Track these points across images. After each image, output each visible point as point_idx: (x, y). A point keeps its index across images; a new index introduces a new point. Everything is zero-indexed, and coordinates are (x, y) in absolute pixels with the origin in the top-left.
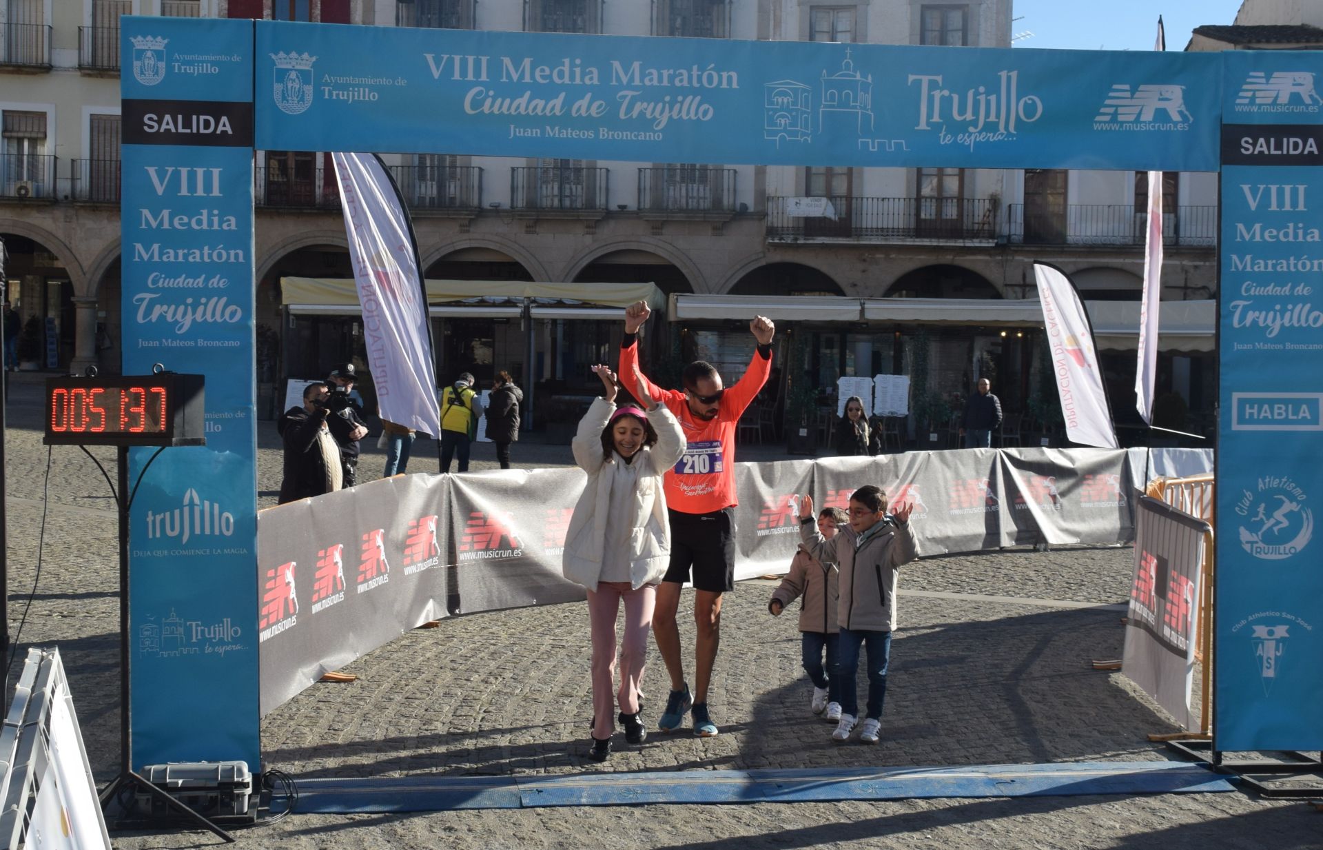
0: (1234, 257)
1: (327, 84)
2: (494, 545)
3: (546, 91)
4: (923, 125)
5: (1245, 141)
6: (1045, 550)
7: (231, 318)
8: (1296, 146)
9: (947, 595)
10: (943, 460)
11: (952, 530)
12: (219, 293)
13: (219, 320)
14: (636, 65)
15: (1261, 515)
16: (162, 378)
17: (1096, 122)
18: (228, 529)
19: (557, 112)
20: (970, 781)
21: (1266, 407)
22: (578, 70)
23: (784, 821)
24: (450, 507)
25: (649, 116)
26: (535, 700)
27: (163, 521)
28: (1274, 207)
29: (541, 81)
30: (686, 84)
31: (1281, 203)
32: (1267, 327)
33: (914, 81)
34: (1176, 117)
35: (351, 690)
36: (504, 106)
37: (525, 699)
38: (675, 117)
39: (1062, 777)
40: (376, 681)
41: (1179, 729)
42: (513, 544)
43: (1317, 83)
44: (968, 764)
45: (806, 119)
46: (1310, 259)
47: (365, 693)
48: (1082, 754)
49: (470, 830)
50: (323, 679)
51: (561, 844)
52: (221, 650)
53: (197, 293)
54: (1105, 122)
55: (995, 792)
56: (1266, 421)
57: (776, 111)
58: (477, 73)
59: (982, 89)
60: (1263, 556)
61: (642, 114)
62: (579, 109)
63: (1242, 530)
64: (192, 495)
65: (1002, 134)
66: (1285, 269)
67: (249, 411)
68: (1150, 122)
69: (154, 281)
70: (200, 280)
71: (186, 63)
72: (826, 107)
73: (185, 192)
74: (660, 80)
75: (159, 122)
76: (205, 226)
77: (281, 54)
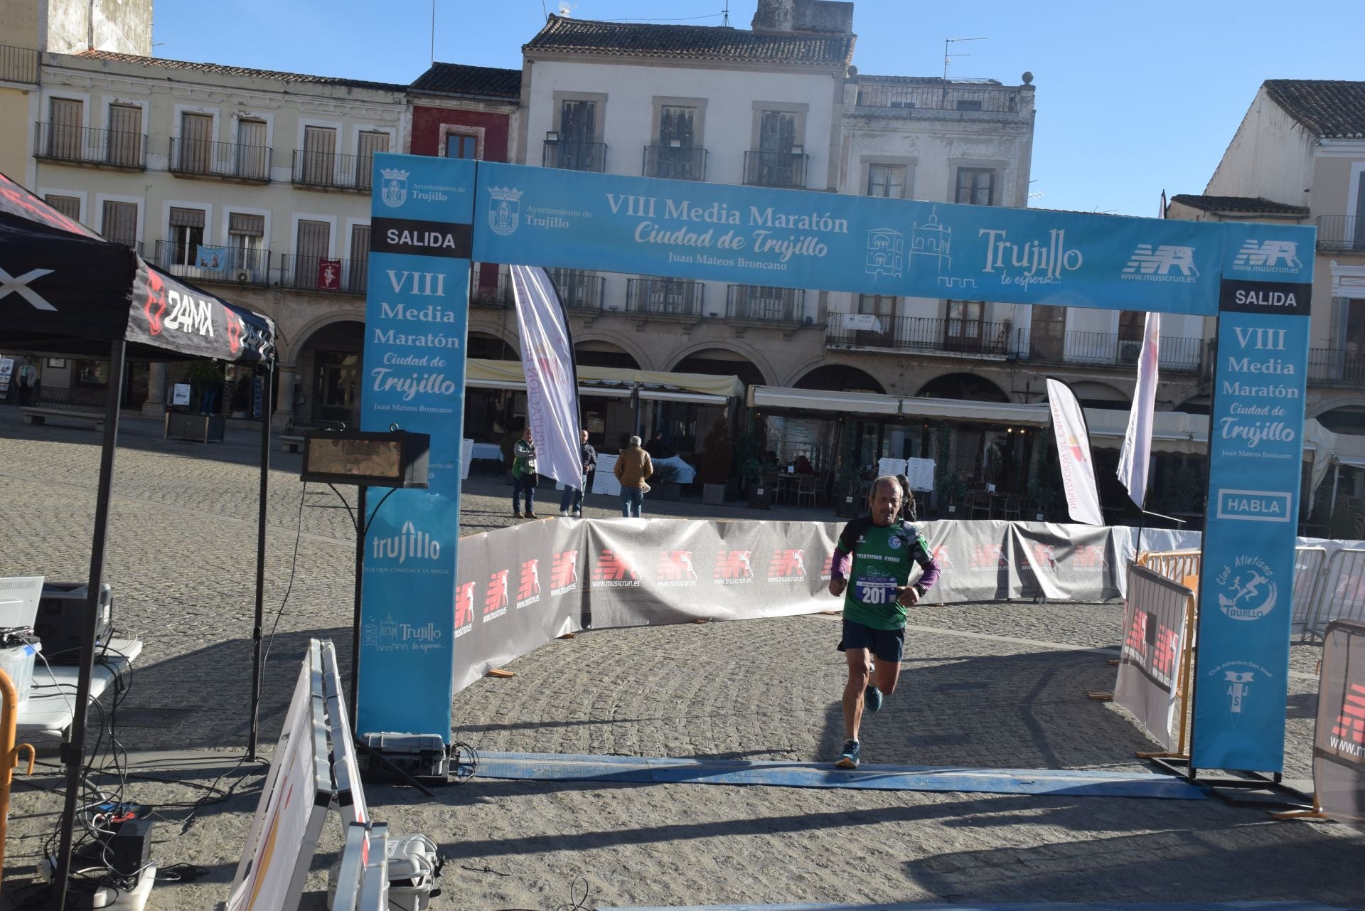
0: (1226, 384)
1: (530, 214)
2: (619, 576)
3: (700, 228)
4: (989, 269)
5: (1240, 294)
6: (1043, 603)
7: (446, 390)
8: (1279, 299)
9: (968, 634)
10: (967, 528)
11: (972, 583)
12: (438, 371)
13: (437, 392)
14: (769, 211)
15: (1236, 586)
16: (398, 436)
17: (1124, 272)
18: (435, 554)
19: (707, 244)
20: (1000, 781)
21: (1245, 501)
22: (724, 212)
23: (857, 803)
24: (587, 546)
25: (777, 251)
26: (655, 699)
27: (385, 545)
28: (1259, 346)
29: (695, 219)
30: (807, 227)
31: (1265, 343)
32: (1249, 439)
33: (984, 234)
34: (1186, 272)
35: (510, 684)
36: (666, 237)
37: (647, 698)
38: (797, 253)
39: (1071, 781)
40: (530, 677)
41: (1161, 749)
42: (634, 577)
43: (1299, 251)
44: (997, 767)
45: (899, 259)
46: (1286, 388)
47: (522, 687)
48: (1085, 764)
49: (614, 797)
50: (489, 674)
51: (685, 812)
52: (425, 647)
53: (421, 370)
54: (1131, 273)
55: (1020, 790)
56: (1244, 512)
57: (875, 252)
58: (646, 210)
59: (1036, 243)
60: (1236, 617)
61: (772, 249)
62: (724, 242)
63: (1221, 596)
64: (409, 526)
66: (1265, 395)
67: (455, 463)
68: (1166, 275)
69: (389, 359)
70: (425, 360)
71: (422, 191)
72: (915, 250)
73: (416, 291)
74: (787, 223)
75: (400, 236)
76: (430, 319)
77: (496, 189)
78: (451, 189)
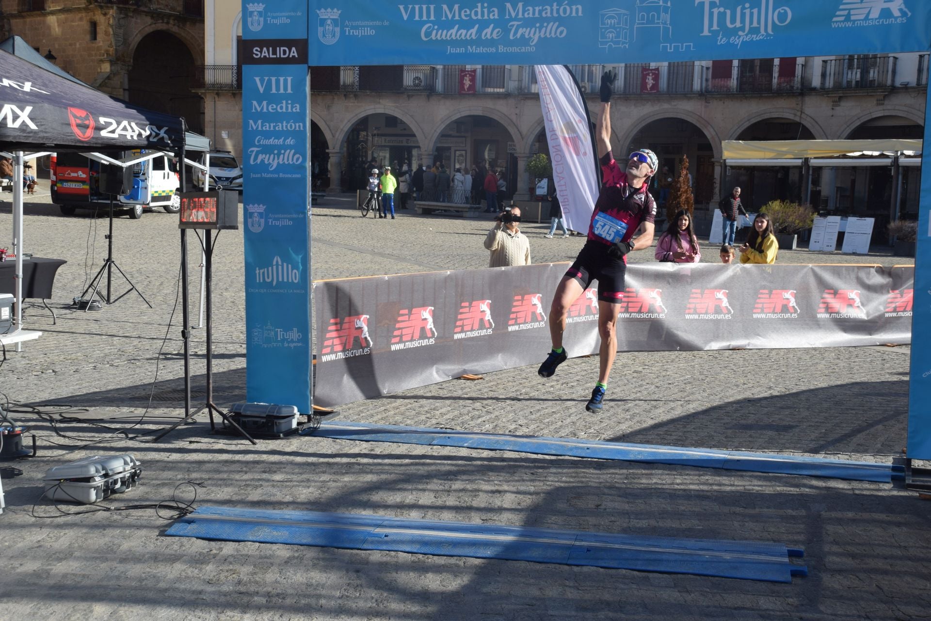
1: (348, 27)
3: (466, 25)
4: (706, 32)
7: (297, 161)
12: (290, 147)
13: (291, 163)
14: (520, 5)
17: (834, 22)
18: (296, 279)
19: (474, 37)
22: (486, 10)
25: (527, 36)
27: (264, 273)
29: (464, 18)
30: (549, 15)
33: (700, 3)
34: (897, 13)
35: (467, 385)
36: (443, 35)
38: (542, 36)
45: (626, 33)
50: (459, 377)
52: (292, 345)
53: (279, 148)
54: (840, 22)
57: (607, 28)
58: (428, 15)
61: (523, 35)
62: (486, 34)
64: (277, 259)
65: (763, 35)
68: (876, 19)
69: (259, 141)
70: (281, 140)
71: (273, 18)
72: (639, 24)
73: (274, 91)
74: (534, 14)
75: (261, 52)
76: (284, 110)
77: (323, 10)
78: (292, 14)
